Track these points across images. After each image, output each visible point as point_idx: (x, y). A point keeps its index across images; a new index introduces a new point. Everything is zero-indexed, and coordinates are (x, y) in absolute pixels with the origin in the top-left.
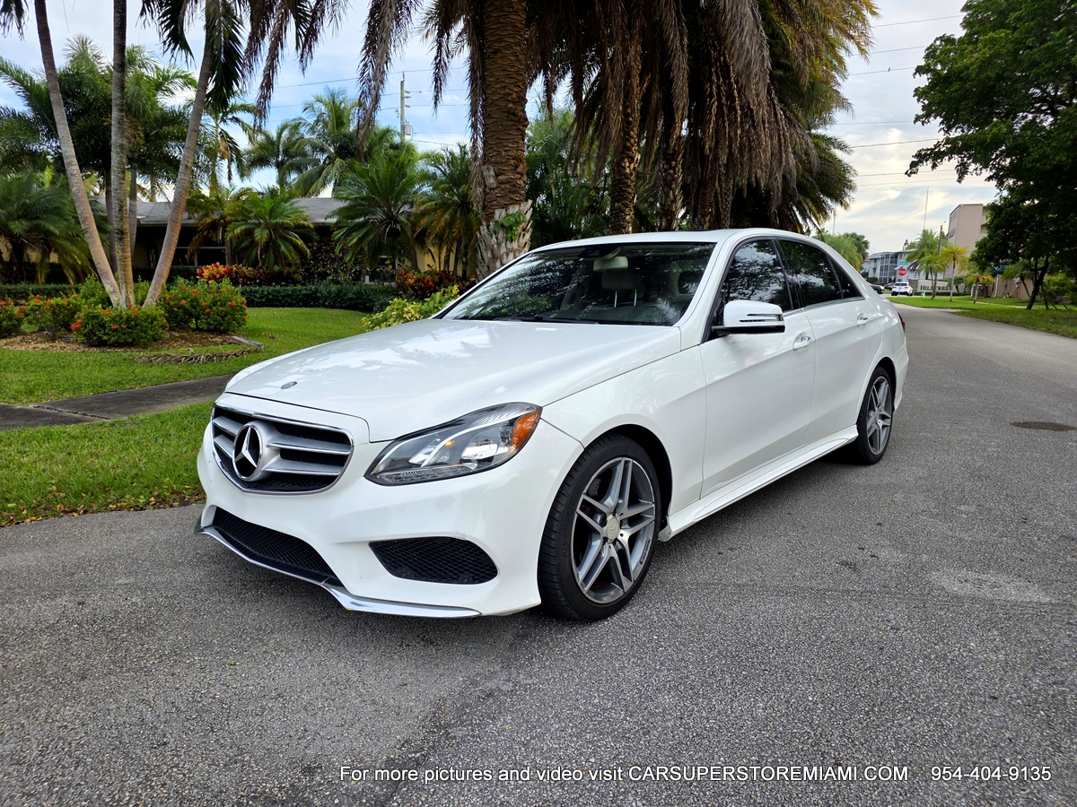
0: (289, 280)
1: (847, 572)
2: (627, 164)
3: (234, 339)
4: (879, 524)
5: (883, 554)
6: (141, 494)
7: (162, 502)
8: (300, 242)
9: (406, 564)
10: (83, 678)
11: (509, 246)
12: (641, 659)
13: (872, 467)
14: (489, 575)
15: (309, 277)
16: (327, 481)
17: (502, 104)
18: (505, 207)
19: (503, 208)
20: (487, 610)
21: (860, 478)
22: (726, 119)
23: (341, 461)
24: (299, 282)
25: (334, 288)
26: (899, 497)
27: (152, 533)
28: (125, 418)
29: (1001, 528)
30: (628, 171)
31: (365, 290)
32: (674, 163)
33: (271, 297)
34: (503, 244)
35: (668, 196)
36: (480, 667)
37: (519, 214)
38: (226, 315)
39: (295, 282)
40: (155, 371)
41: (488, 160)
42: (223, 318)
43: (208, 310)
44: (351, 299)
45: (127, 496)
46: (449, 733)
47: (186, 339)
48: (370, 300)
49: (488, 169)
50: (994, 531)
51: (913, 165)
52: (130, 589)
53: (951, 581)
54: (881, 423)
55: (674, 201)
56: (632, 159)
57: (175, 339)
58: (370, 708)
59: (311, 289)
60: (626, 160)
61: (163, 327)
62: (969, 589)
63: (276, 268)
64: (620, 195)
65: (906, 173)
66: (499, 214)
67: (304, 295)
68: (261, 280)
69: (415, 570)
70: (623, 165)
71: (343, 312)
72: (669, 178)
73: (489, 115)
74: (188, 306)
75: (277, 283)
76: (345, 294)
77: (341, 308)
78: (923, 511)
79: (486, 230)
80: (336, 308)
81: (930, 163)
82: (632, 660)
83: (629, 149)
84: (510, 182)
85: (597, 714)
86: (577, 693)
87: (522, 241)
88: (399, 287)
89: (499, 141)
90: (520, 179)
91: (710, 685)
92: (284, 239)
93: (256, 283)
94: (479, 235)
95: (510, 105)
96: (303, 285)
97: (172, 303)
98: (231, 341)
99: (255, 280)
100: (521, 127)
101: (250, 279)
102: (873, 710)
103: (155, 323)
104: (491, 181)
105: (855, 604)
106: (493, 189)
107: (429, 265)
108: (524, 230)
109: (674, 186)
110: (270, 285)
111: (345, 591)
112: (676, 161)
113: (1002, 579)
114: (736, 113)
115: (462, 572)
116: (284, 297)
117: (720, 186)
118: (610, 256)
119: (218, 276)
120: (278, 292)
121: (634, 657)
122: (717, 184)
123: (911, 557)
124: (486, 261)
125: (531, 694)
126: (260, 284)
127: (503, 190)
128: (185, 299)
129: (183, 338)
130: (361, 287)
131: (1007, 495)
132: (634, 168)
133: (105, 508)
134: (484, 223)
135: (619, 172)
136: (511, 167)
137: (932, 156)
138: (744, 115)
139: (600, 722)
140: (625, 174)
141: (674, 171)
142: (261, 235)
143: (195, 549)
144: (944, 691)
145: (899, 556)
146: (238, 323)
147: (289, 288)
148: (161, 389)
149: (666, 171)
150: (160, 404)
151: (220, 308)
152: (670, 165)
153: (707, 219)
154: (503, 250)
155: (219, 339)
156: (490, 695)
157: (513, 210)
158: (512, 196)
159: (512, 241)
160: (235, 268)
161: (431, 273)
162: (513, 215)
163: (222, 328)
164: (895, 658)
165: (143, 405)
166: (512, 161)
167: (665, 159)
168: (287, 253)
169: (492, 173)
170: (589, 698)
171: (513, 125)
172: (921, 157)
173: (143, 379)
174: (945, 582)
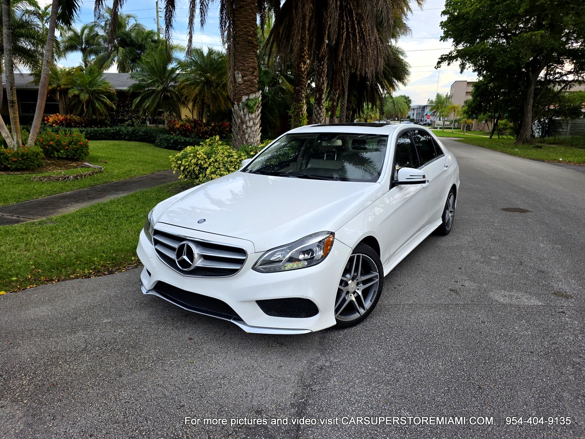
0: (102, 123)
1: (454, 295)
2: (303, 66)
3: (85, 165)
4: (460, 268)
5: (467, 284)
6: (85, 268)
7: (98, 273)
8: (108, 102)
9: (273, 310)
10: (121, 376)
11: (250, 116)
12: (381, 345)
13: (446, 236)
14: (314, 313)
15: (114, 123)
16: (234, 272)
17: (245, 37)
18: (248, 94)
19: (246, 95)
20: (316, 329)
21: (444, 242)
22: (351, 40)
23: (241, 262)
24: (108, 125)
25: (130, 129)
26: (464, 253)
27: (105, 291)
28: (44, 219)
29: (512, 268)
30: (303, 69)
31: (149, 130)
32: (323, 62)
33: (92, 134)
34: (247, 115)
35: (319, 81)
36: (310, 355)
37: (256, 99)
38: (78, 150)
39: (106, 125)
40: (46, 187)
41: (237, 68)
42: (76, 152)
43: (67, 147)
44: (141, 135)
45: (78, 270)
46: (312, 389)
47: (56, 165)
48: (153, 136)
49: (238, 73)
50: (510, 269)
51: (439, 63)
52: (113, 325)
53: (499, 296)
54: (450, 215)
55: (323, 84)
56: (305, 63)
57: (49, 165)
58: (271, 380)
59: (116, 129)
60: (302, 63)
61: (43, 159)
62: (506, 301)
63: (94, 117)
64: (299, 83)
65: (435, 68)
66: (244, 98)
67: (112, 133)
68: (86, 124)
69: (278, 312)
70: (300, 66)
71: (137, 143)
72: (320, 70)
73: (238, 43)
74: (54, 145)
75: (95, 126)
76: (138, 133)
77: (135, 140)
78: (477, 260)
79: (237, 107)
80: (132, 141)
81: (447, 62)
82: (377, 346)
83: (304, 57)
84: (250, 81)
85: (373, 374)
86: (360, 365)
87: (257, 113)
88: (170, 129)
89: (244, 58)
90: (255, 79)
91: (416, 356)
92: (98, 100)
93: (82, 126)
94: (233, 110)
95: (250, 38)
96: (111, 127)
97: (45, 143)
98: (83, 165)
99: (82, 124)
100: (255, 50)
101: (78, 123)
102: (486, 362)
103: (38, 156)
104: (240, 80)
105: (463, 311)
106: (241, 84)
107: (186, 116)
108: (257, 107)
109: (323, 75)
110: (91, 127)
111: (245, 324)
112: (324, 61)
113: (520, 294)
114: (357, 37)
115: (301, 312)
116: (100, 134)
117: (344, 74)
118: (334, 140)
119: (59, 122)
120: (97, 131)
121: (378, 345)
122: (342, 73)
123: (479, 285)
124: (238, 124)
125: (340, 367)
126: (85, 127)
127: (246, 85)
128: (51, 140)
129: (53, 164)
130: (147, 128)
131: (510, 250)
132: (306, 68)
133: (68, 278)
134: (236, 103)
135: (298, 70)
136: (250, 73)
137: (448, 58)
138: (360, 38)
139: (376, 378)
140: (302, 71)
141: (323, 67)
142: (84, 97)
143: (134, 300)
144: (512, 351)
145: (473, 285)
146: (85, 154)
147: (103, 129)
148: (55, 198)
149: (318, 66)
150: (59, 208)
151: (74, 146)
152: (321, 64)
153: (338, 92)
154: (247, 118)
155: (74, 164)
156: (321, 368)
157: (252, 96)
158: (251, 89)
159: (252, 113)
160: (69, 117)
161: (188, 121)
162: (252, 100)
163: (76, 157)
164: (487, 337)
165: (49, 209)
166: (251, 69)
167: (318, 60)
168: (99, 108)
169: (240, 75)
170: (366, 366)
171: (251, 49)
172: (443, 59)
173: (42, 193)
174: (497, 298)
